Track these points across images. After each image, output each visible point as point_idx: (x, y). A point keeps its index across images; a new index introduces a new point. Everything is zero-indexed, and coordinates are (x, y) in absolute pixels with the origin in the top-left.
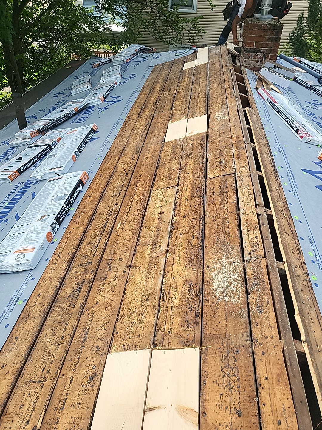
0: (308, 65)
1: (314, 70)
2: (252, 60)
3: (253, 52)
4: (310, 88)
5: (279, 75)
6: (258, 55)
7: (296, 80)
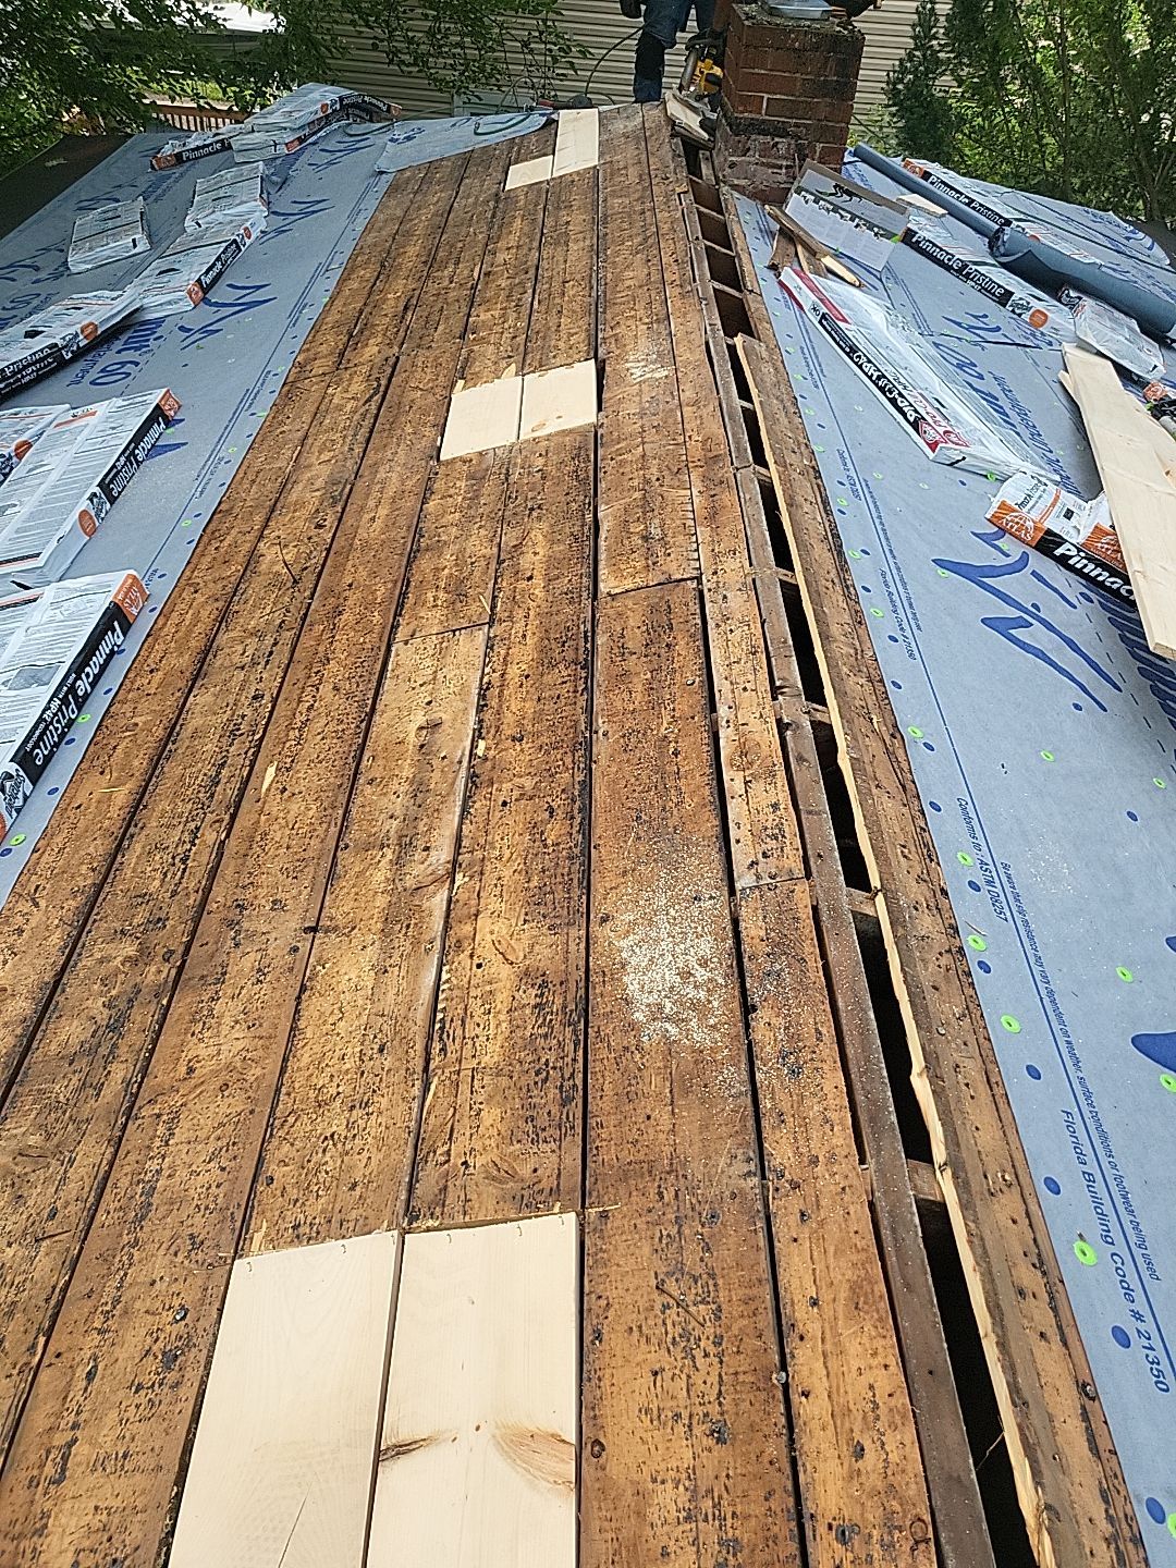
0: (952, 188)
1: (974, 208)
2: (757, 164)
3: (759, 134)
4: (959, 271)
5: (852, 220)
6: (777, 143)
7: (914, 240)
